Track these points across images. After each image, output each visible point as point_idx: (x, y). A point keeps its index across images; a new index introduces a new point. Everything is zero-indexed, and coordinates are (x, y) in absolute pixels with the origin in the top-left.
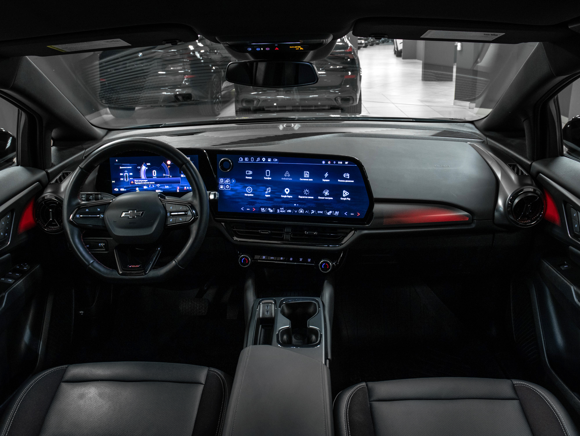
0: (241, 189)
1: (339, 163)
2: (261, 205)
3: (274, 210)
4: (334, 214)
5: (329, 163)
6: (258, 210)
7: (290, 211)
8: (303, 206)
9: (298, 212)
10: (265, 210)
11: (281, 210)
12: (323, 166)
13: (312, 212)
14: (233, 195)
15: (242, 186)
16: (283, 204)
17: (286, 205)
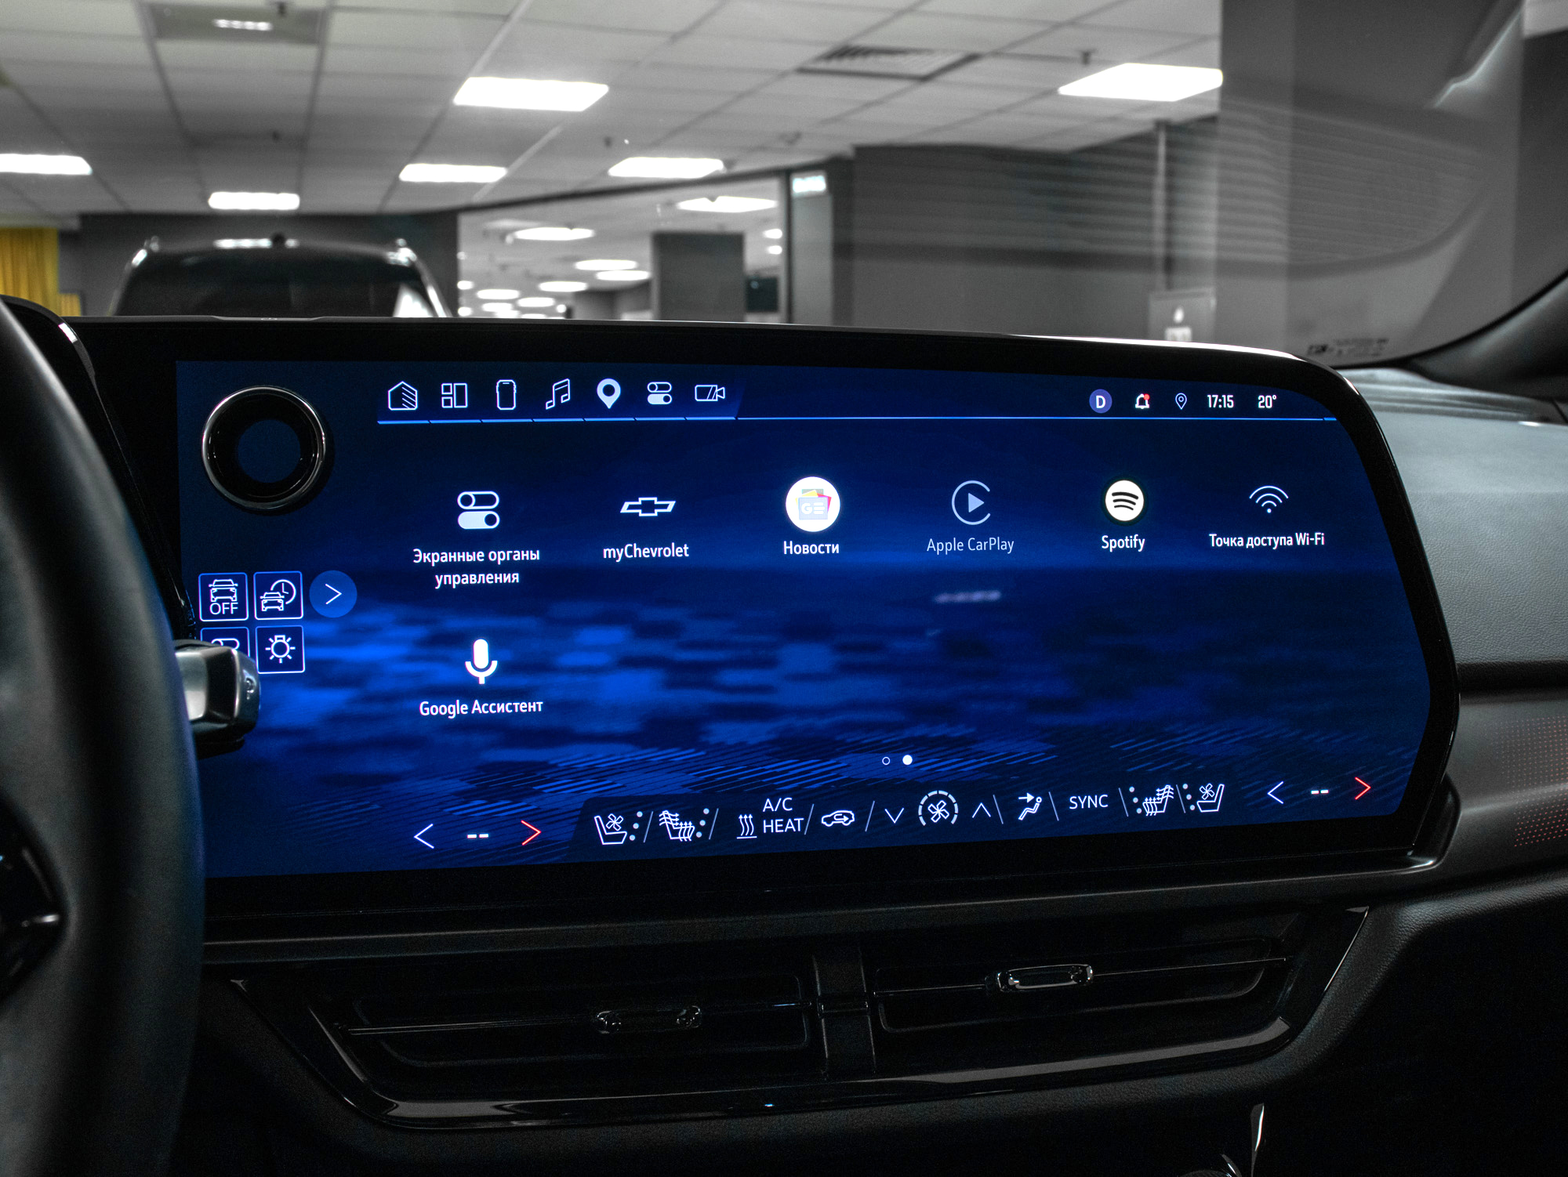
0: (410, 659)
1: (1213, 400)
2: (591, 790)
3: (708, 818)
4: (1188, 803)
5: (1142, 402)
6: (565, 832)
7: (842, 818)
8: (952, 763)
9: (911, 816)
10: (626, 826)
11: (770, 816)
12: (1100, 428)
13: (1025, 804)
14: (337, 719)
15: (418, 632)
16: (790, 766)
17: (814, 766)
